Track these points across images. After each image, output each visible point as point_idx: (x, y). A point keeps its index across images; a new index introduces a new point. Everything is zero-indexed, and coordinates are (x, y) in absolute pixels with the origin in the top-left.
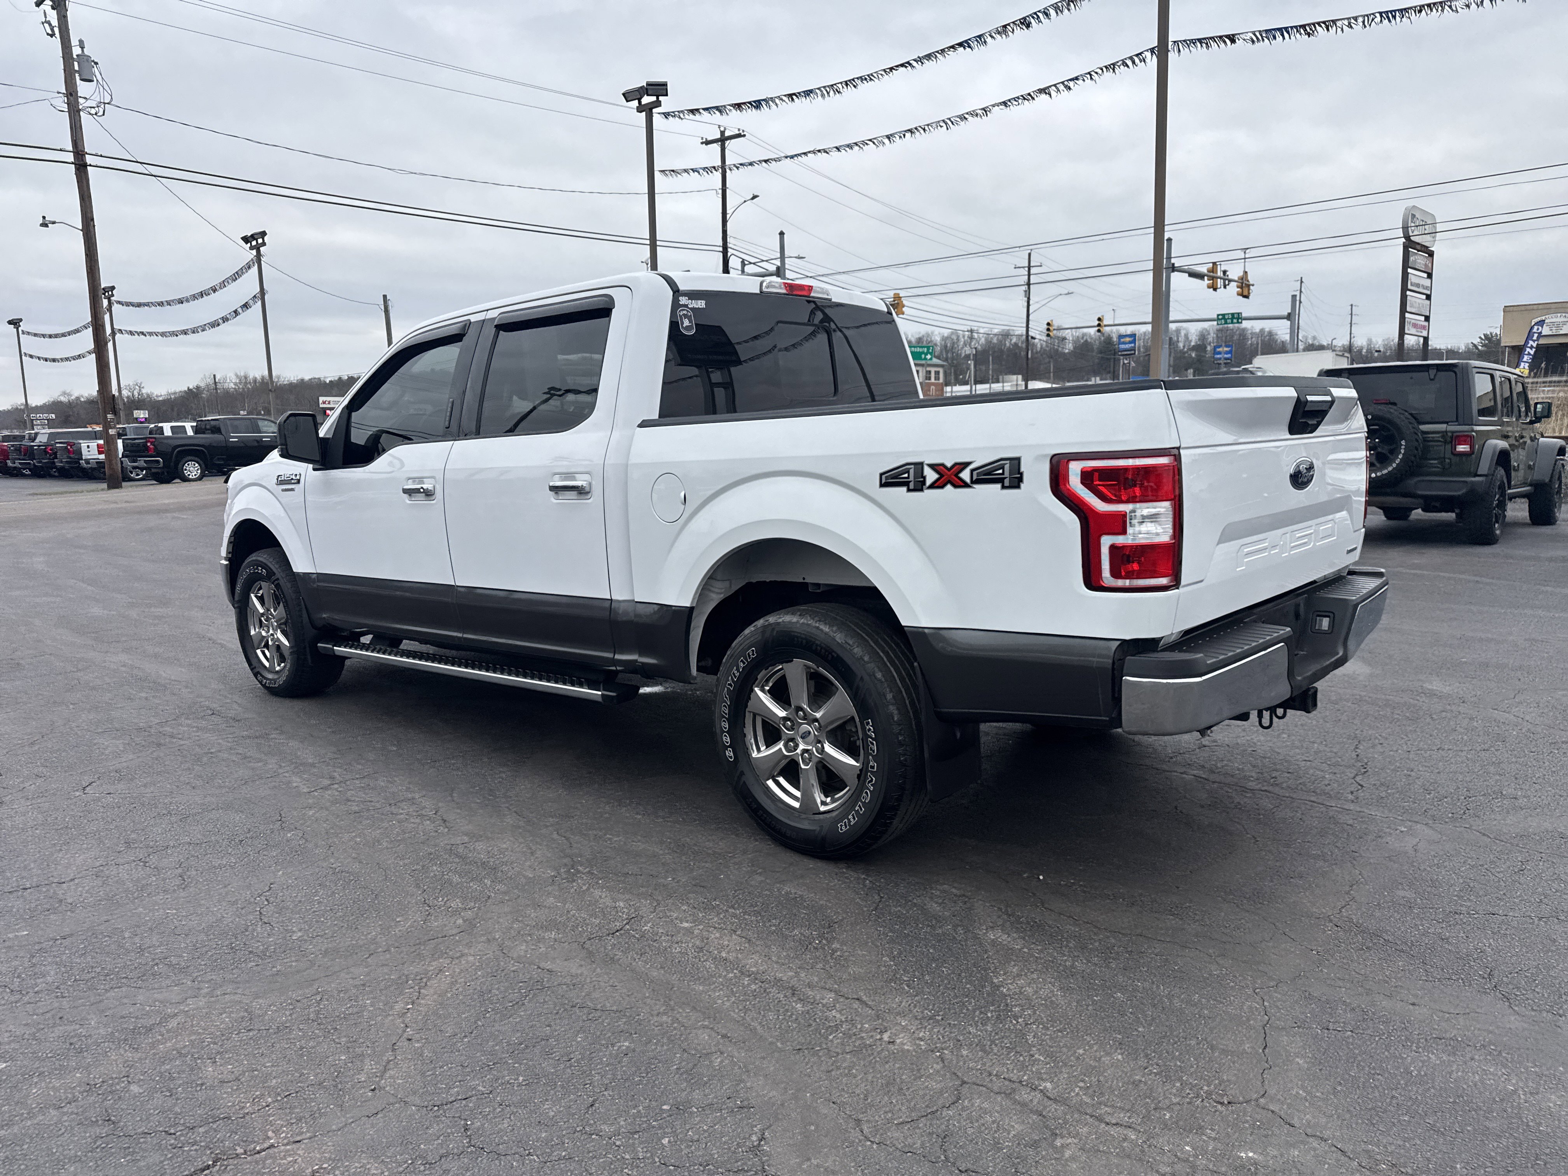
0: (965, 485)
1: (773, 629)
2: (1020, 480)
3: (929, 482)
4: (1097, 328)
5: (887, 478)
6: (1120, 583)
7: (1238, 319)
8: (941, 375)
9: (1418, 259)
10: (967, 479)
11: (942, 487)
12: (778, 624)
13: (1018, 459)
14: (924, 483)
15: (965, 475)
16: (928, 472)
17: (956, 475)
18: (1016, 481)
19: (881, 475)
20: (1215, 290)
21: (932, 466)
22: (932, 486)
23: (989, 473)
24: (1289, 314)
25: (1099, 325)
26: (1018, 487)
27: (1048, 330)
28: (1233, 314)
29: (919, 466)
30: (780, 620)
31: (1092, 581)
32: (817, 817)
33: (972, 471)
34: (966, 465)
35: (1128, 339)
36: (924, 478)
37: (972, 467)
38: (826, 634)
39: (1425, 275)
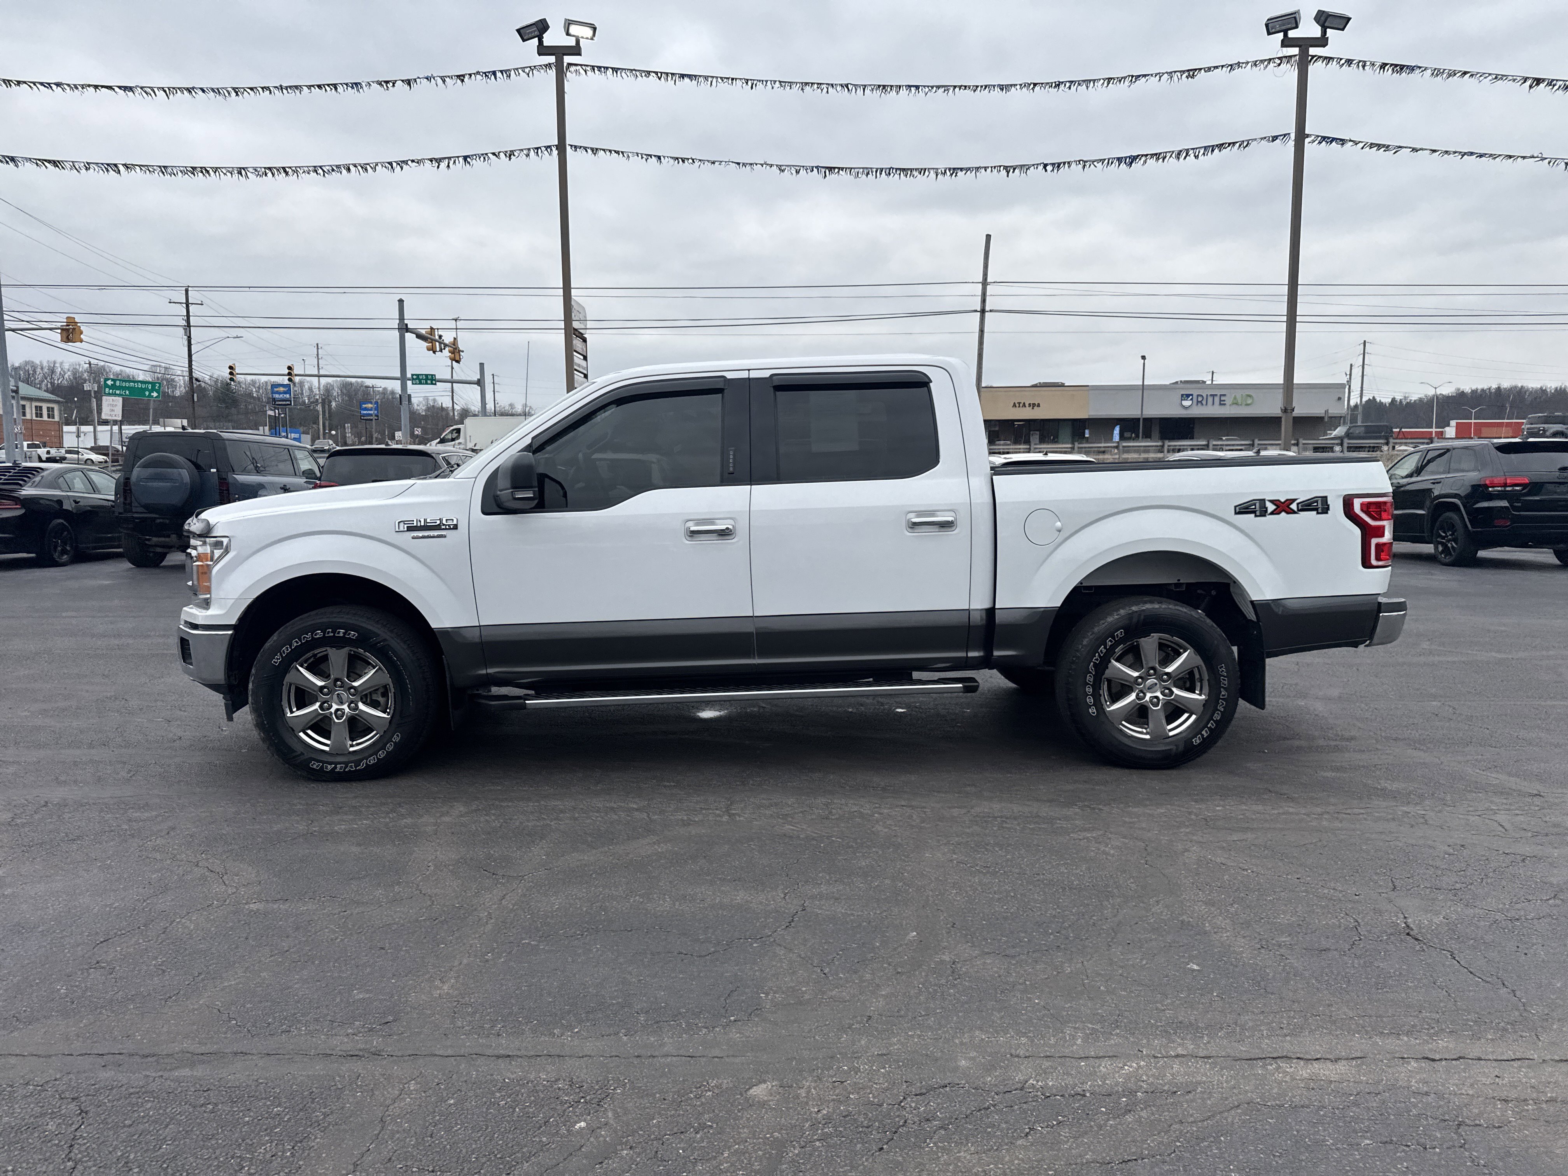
0: (1294, 512)
1: (1140, 615)
2: (1328, 509)
3: (1269, 511)
4: (288, 377)
5: (1240, 509)
6: (1380, 563)
7: (432, 380)
8: (56, 413)
9: (577, 343)
10: (1295, 508)
11: (1279, 513)
12: (1143, 610)
13: (1326, 497)
14: (1266, 511)
15: (1294, 506)
16: (1268, 504)
17: (1288, 506)
18: (1325, 509)
19: (1235, 507)
20: (434, 352)
21: (1272, 501)
22: (1272, 513)
23: (1309, 505)
24: (479, 380)
25: (289, 374)
26: (1327, 513)
27: (231, 373)
28: (427, 375)
29: (1263, 501)
30: (1144, 608)
31: (1366, 564)
32: (1168, 740)
33: (1298, 504)
34: (1294, 500)
35: (282, 389)
36: (1267, 508)
37: (1298, 501)
38: (1185, 613)
39: (582, 357)
